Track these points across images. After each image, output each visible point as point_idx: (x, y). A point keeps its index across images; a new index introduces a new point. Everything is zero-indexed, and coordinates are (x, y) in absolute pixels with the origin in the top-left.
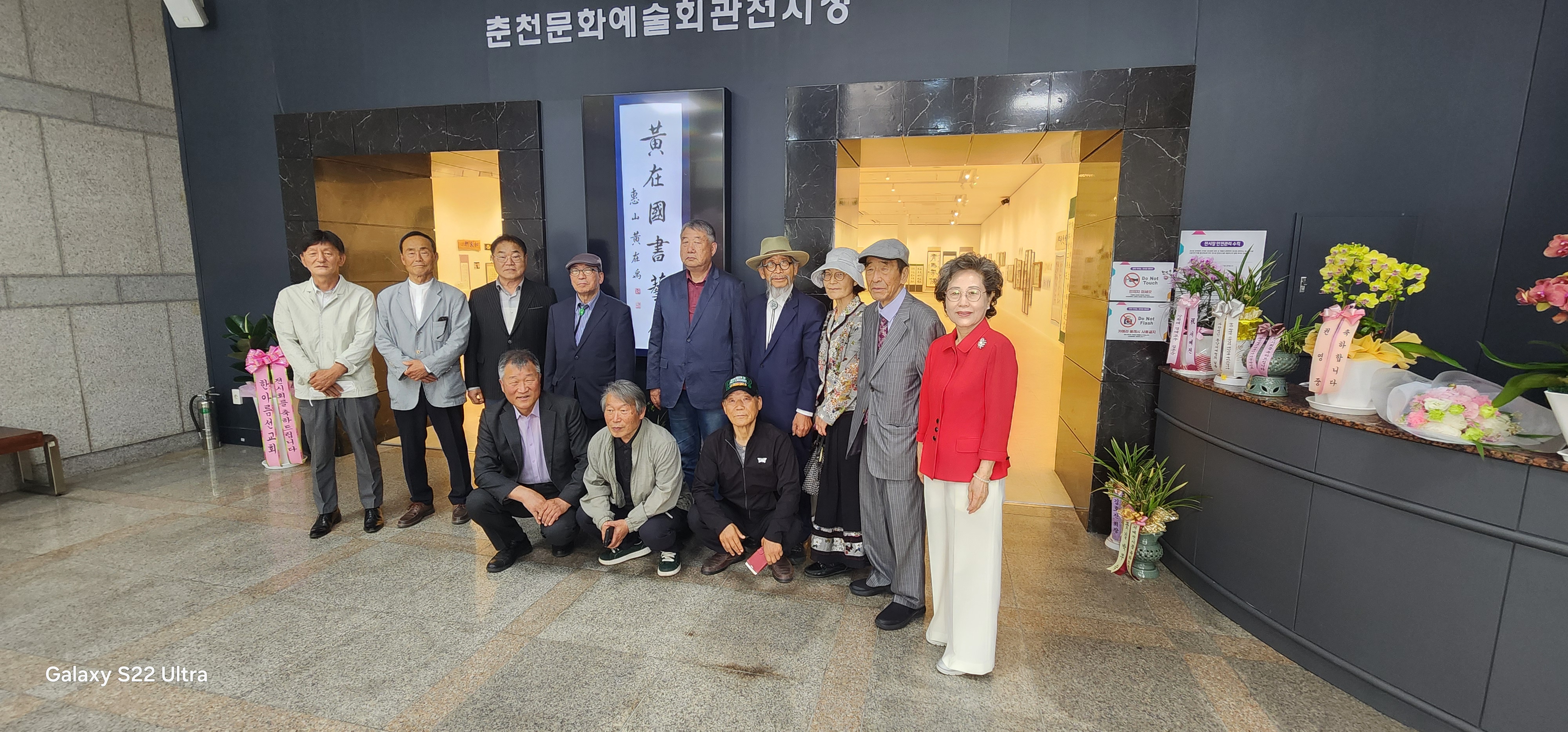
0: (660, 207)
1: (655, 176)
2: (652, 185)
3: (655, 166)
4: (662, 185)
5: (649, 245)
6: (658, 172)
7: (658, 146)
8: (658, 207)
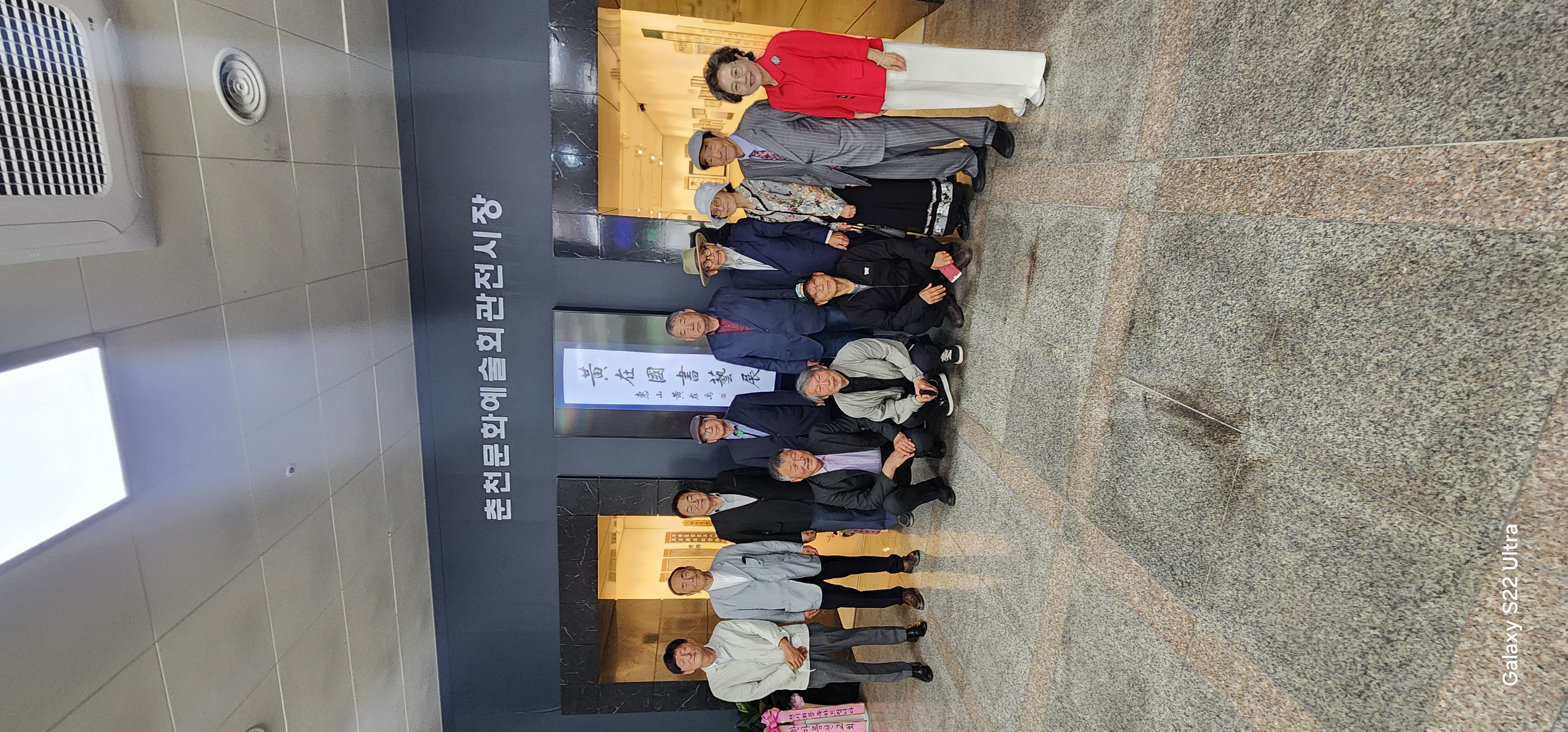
0: (652, 372)
1: (625, 375)
2: (632, 378)
3: (617, 375)
4: (633, 369)
5: (684, 384)
6: (622, 372)
7: (599, 371)
8: (651, 374)
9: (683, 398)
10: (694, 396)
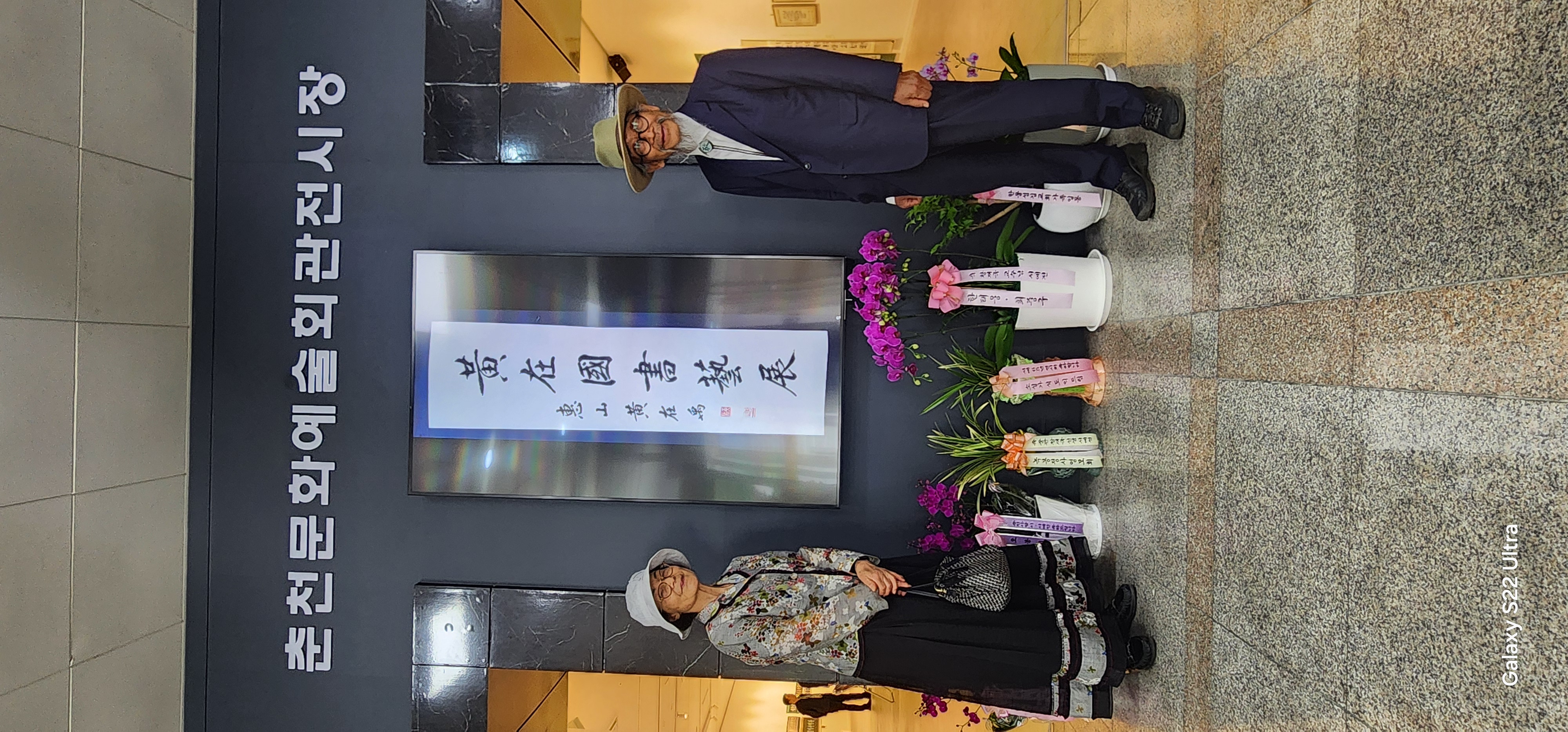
0: (588, 365)
1: (538, 372)
2: (552, 376)
3: (524, 371)
4: (553, 359)
5: (648, 388)
6: (533, 366)
7: (492, 365)
8: (587, 369)
9: (647, 417)
10: (668, 412)
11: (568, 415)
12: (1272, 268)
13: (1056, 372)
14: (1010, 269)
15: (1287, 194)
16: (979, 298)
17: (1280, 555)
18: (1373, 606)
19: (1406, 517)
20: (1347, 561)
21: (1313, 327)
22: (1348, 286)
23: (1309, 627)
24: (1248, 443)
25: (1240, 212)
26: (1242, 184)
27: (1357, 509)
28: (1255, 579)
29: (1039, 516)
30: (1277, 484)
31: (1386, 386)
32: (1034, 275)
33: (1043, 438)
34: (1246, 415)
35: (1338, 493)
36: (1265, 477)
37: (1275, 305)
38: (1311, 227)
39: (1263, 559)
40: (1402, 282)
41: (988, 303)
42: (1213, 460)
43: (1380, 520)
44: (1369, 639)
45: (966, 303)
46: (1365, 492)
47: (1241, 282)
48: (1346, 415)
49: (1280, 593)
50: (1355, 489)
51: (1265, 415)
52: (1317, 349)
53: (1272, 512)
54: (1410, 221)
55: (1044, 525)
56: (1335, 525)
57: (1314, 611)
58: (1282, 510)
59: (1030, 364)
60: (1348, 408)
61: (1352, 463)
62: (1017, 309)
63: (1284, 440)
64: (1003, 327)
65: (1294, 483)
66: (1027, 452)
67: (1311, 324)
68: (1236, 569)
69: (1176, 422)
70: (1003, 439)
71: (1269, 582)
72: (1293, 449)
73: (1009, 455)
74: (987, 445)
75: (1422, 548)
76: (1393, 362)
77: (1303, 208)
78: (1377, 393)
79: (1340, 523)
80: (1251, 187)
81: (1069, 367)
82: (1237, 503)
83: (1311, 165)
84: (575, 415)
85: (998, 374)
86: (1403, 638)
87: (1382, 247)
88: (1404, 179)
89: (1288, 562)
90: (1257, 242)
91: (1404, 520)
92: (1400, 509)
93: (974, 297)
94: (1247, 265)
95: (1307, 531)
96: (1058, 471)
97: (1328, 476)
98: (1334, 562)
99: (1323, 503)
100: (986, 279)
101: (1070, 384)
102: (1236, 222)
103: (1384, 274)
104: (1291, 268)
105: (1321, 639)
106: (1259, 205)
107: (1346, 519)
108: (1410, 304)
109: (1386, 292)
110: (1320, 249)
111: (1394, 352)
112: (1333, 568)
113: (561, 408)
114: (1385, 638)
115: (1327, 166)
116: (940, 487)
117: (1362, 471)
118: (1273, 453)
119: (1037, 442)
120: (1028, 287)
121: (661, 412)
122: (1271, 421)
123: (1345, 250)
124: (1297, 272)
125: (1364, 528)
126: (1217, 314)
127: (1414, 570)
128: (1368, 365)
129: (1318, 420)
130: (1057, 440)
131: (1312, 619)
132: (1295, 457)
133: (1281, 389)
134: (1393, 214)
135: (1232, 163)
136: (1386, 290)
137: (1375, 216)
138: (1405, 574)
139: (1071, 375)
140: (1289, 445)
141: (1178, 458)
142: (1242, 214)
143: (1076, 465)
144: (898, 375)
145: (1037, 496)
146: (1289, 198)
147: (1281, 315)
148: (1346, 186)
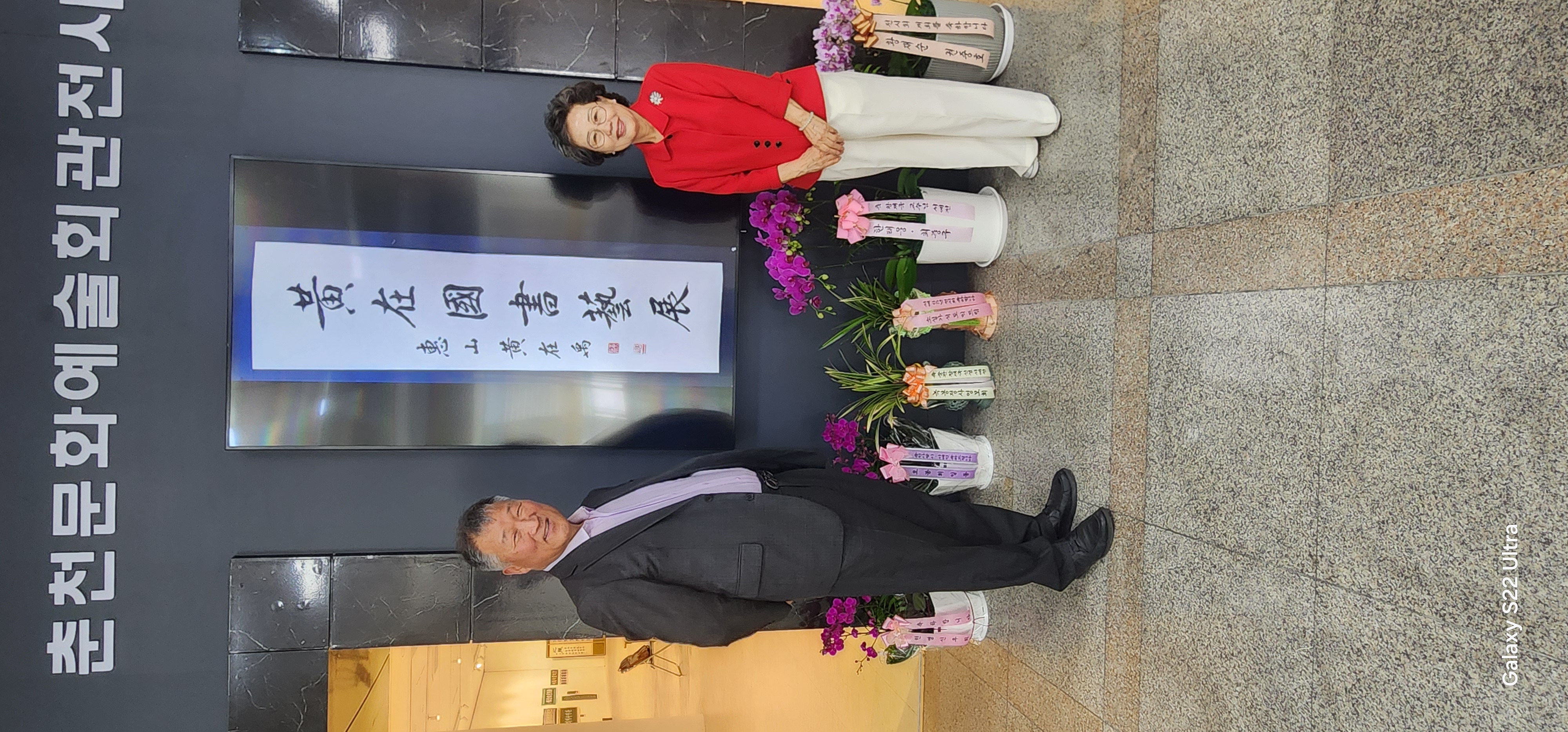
0: (455, 296)
1: (394, 303)
2: (411, 308)
3: (376, 302)
4: (412, 289)
5: (526, 322)
6: (387, 295)
8: (454, 300)
9: (525, 354)
10: (549, 349)
11: (431, 353)
12: (1224, 187)
13: (953, 305)
14: (916, 201)
15: (1242, 117)
16: (885, 230)
17: (1232, 450)
18: (1349, 480)
19: (1390, 395)
20: (1317, 444)
21: (1276, 236)
22: (1319, 195)
23: (1269, 511)
24: (1192, 352)
25: (1182, 138)
26: (1184, 111)
27: (1330, 396)
28: (1201, 476)
29: (937, 447)
30: (1230, 385)
31: (1366, 281)
32: (938, 207)
33: (942, 370)
34: (1188, 327)
35: (1307, 385)
36: (1214, 381)
37: (1227, 221)
38: (1274, 145)
39: (1210, 457)
40: (1386, 186)
41: (895, 235)
42: (1146, 373)
43: (1358, 402)
44: (1345, 511)
45: (872, 234)
46: (1340, 379)
47: (1183, 203)
48: (1316, 313)
49: (1233, 485)
50: (1328, 378)
51: (1214, 324)
52: (1281, 256)
53: (1223, 412)
54: (1396, 131)
55: (943, 456)
56: (1303, 414)
57: (1277, 496)
58: (1236, 409)
59: (928, 297)
60: (1319, 306)
61: (1324, 355)
62: (921, 242)
63: (1238, 344)
64: (903, 262)
65: (1251, 382)
66: (926, 385)
67: (1273, 234)
68: (1175, 472)
69: (1096, 344)
70: (903, 374)
71: (1219, 477)
72: (1250, 351)
73: (910, 388)
74: (887, 379)
75: (1409, 420)
76: (1375, 258)
77: (1263, 128)
78: (1356, 288)
79: (1310, 411)
80: (1196, 113)
81: (966, 300)
82: (1178, 410)
83: (1273, 89)
84: (440, 353)
85: (899, 307)
86: (1386, 503)
87: (1362, 157)
88: (1389, 94)
89: (1243, 456)
90: (1204, 164)
91: (1389, 399)
92: (1382, 389)
93: (881, 229)
94: (1190, 186)
95: (1267, 424)
96: (954, 404)
97: (1294, 370)
98: (1301, 447)
99: (1287, 396)
100: (892, 210)
101: (967, 317)
102: (1177, 147)
103: (1365, 181)
104: (1248, 185)
105: (1285, 519)
106: (1206, 130)
107: (1317, 406)
108: (1396, 205)
109: (1367, 197)
110: (1285, 165)
111: (1376, 250)
112: (1300, 453)
113: (422, 345)
114: (1364, 506)
115: (1294, 88)
116: (842, 422)
117: (1337, 360)
118: (1224, 358)
119: (937, 374)
120: (934, 220)
121: (540, 349)
122: (1221, 329)
123: (1315, 163)
124: (1255, 188)
125: (1339, 412)
126: (1150, 236)
127: (1399, 442)
128: (1344, 265)
129: (1282, 321)
130: (955, 372)
131: (1274, 503)
132: (1252, 359)
133: (1234, 297)
134: (1375, 126)
135: (1171, 93)
136: (1366, 195)
137: (1354, 130)
138: (1388, 446)
139: (969, 309)
140: (1244, 348)
141: (1098, 377)
142: (1184, 139)
143: (972, 397)
144: (801, 308)
145: (932, 429)
146: (1246, 120)
147: (1234, 230)
148: (1318, 104)
